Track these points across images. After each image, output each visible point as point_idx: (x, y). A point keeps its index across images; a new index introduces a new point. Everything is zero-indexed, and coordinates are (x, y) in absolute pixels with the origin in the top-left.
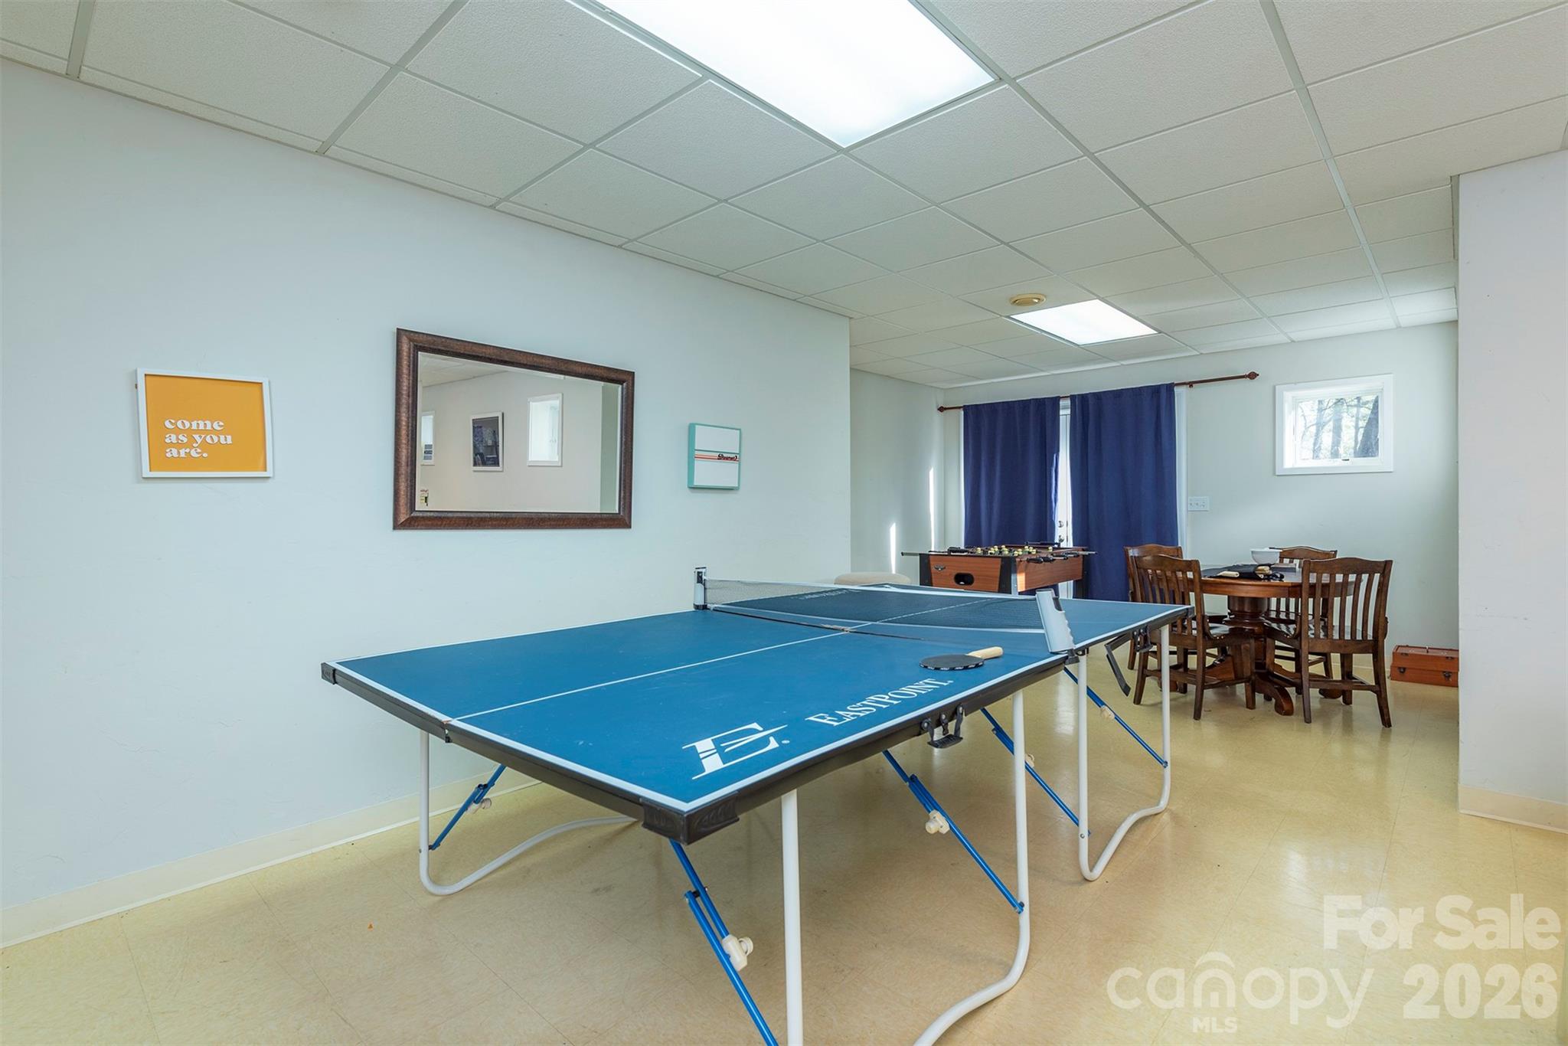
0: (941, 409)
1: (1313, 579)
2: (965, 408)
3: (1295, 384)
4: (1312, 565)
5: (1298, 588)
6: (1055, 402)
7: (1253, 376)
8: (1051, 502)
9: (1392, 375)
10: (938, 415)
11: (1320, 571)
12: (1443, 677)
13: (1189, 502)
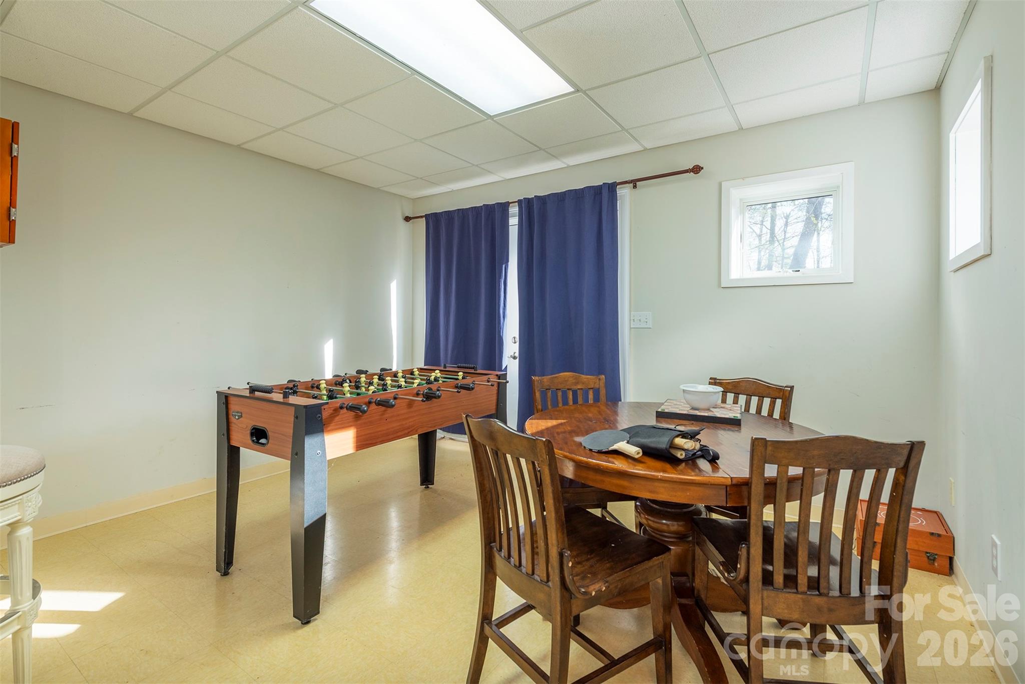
0: (407, 219)
1: (771, 471)
2: (427, 217)
3: (743, 179)
4: (769, 448)
5: (744, 488)
6: (504, 207)
7: (697, 169)
8: (499, 317)
9: (853, 163)
10: (403, 225)
11: (785, 461)
12: (926, 559)
13: (632, 318)
